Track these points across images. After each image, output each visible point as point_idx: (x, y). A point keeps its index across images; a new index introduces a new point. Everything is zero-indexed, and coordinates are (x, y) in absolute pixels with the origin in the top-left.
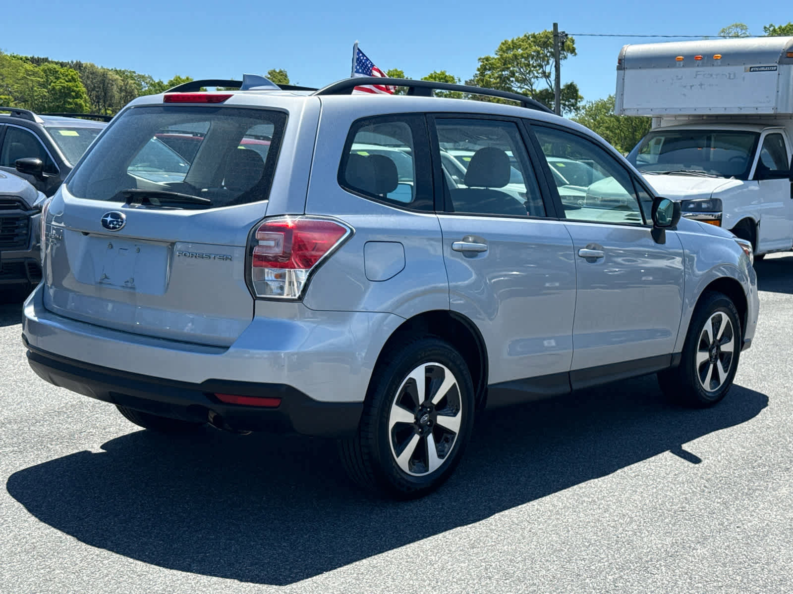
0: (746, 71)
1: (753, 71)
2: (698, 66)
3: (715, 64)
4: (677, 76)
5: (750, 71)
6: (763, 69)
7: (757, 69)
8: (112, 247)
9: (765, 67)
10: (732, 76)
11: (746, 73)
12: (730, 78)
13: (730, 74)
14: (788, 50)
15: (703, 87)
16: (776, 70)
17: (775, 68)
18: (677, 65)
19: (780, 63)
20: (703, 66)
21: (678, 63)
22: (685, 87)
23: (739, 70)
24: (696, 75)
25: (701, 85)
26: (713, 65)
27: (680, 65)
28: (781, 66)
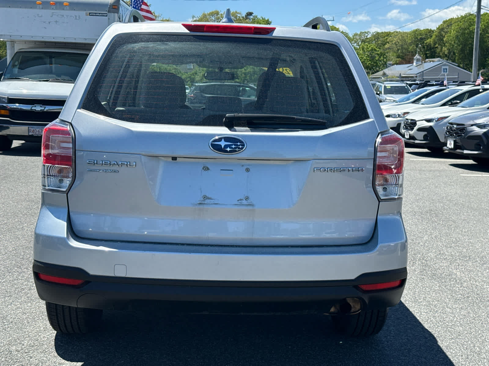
0: (86, 15)
1: (92, 15)
2: (53, 9)
3: (65, 9)
4: (38, 15)
5: (90, 15)
6: (98, 14)
7: (94, 14)
8: (208, 169)
9: (100, 13)
10: (77, 18)
11: (87, 16)
12: (76, 19)
13: (76, 16)
14: (113, 4)
15: (58, 23)
16: (107, 16)
17: (106, 15)
18: (38, 8)
19: (109, 12)
20: (56, 9)
21: (38, 6)
22: (44, 22)
23: (83, 14)
24: (52, 15)
25: (56, 22)
26: (64, 9)
27: (39, 7)
28: (110, 14)
